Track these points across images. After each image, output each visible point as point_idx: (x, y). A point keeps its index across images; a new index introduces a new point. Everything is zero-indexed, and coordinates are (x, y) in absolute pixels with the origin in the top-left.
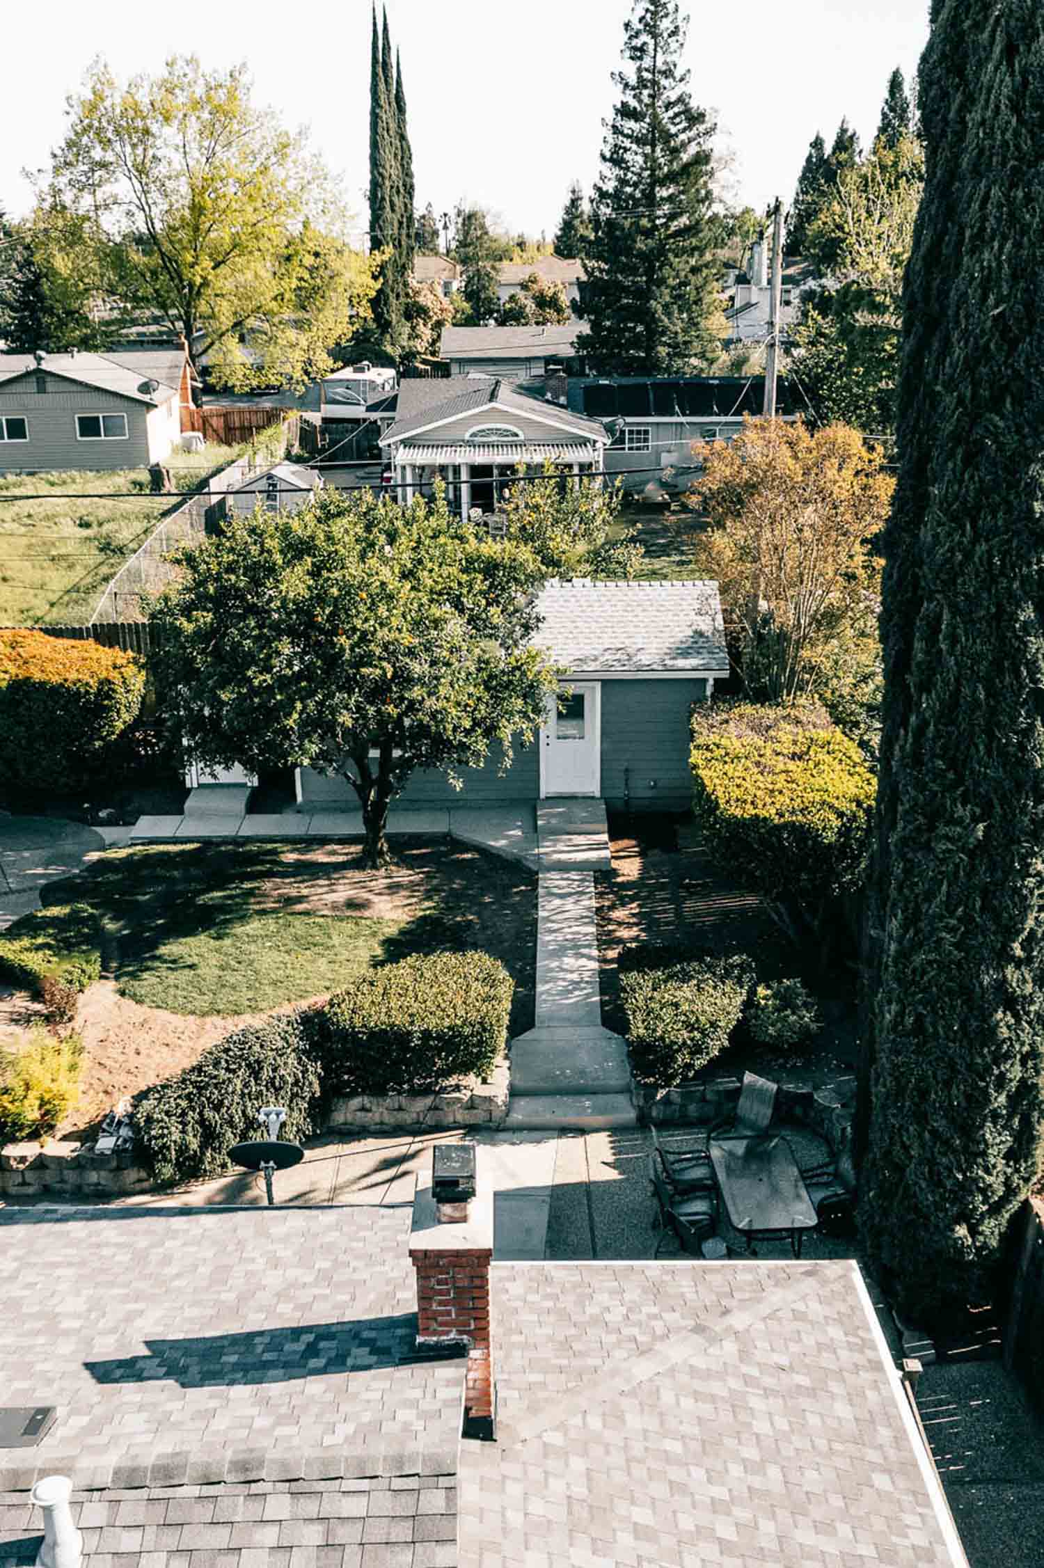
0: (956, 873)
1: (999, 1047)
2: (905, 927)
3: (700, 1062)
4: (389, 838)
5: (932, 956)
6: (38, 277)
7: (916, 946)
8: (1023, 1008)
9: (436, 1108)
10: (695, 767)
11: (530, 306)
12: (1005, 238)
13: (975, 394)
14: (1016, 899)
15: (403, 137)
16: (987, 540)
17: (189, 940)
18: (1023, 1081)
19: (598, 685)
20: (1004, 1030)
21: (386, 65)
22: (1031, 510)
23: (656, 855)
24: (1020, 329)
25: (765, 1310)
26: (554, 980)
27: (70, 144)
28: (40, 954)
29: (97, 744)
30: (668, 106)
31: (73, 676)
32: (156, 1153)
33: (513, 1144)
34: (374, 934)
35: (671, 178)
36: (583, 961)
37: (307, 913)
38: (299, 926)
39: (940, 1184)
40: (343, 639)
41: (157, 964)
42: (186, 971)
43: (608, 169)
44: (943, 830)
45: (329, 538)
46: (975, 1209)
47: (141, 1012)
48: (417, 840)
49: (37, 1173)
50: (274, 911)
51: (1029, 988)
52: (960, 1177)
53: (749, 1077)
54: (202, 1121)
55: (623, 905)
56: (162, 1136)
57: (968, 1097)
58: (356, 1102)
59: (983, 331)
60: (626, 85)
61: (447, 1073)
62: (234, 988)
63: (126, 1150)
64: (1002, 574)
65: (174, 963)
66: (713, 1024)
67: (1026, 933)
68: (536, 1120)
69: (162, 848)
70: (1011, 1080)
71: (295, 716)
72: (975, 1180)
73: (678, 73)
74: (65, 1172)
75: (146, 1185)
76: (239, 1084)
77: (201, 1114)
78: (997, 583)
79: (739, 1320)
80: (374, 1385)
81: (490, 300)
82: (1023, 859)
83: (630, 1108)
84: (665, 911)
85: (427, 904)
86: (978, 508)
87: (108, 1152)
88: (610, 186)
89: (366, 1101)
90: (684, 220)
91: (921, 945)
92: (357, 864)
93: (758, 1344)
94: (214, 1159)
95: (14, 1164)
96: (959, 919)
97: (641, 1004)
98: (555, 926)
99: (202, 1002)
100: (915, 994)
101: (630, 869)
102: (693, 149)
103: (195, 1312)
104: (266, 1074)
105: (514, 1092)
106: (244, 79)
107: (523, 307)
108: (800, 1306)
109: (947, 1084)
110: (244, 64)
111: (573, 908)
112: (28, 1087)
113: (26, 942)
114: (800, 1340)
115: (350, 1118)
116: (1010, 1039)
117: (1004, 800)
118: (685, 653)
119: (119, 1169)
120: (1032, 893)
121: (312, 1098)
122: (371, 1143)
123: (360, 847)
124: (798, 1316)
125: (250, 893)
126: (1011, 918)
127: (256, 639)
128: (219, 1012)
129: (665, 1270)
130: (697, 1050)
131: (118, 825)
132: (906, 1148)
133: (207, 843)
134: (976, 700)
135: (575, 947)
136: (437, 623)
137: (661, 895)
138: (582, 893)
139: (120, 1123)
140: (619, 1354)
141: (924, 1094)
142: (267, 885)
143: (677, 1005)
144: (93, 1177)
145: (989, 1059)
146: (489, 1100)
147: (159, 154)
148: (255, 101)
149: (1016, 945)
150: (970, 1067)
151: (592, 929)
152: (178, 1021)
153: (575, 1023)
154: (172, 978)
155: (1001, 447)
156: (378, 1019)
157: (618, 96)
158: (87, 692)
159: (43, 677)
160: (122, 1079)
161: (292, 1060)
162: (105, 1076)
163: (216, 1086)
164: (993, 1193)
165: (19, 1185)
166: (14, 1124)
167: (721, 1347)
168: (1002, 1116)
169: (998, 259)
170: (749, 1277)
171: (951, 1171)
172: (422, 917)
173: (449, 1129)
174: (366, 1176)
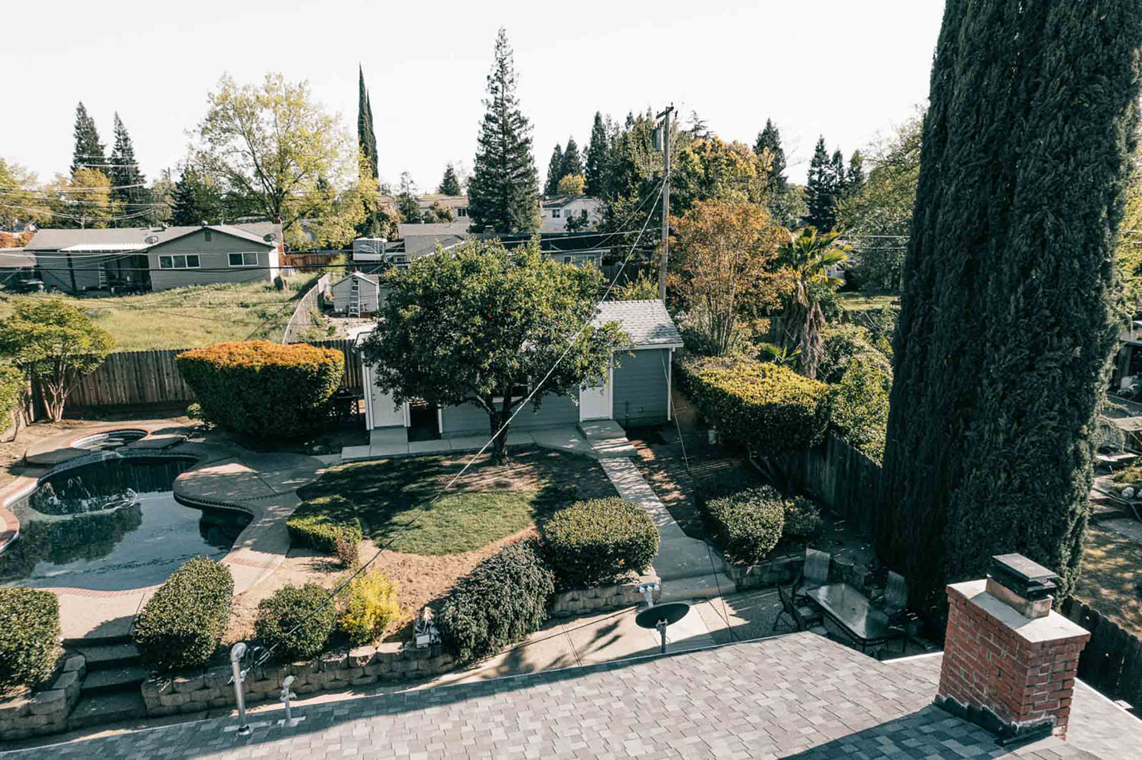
1: (1074, 492)
3: (770, 548)
4: (508, 448)
6: (190, 189)
9: (618, 594)
10: (710, 384)
11: (436, 217)
13: (1076, 76)
17: (409, 512)
23: (656, 446)
27: (209, 120)
28: (324, 526)
29: (316, 404)
30: (510, 116)
31: (303, 362)
32: (462, 642)
34: (522, 500)
35: (513, 150)
36: (653, 503)
37: (475, 492)
38: (473, 499)
41: (395, 527)
42: (416, 530)
43: (481, 146)
44: (1047, 355)
47: (399, 557)
48: (521, 448)
49: (374, 667)
50: (452, 492)
53: (809, 552)
54: (488, 617)
55: (656, 473)
56: (466, 629)
60: (489, 106)
61: (622, 571)
62: (452, 536)
63: (438, 643)
65: (407, 526)
68: (674, 595)
69: (364, 463)
73: (514, 101)
74: (394, 664)
75: (450, 666)
77: (486, 611)
81: (415, 214)
83: (729, 581)
85: (543, 481)
86: (1075, 149)
87: (426, 646)
88: (483, 154)
89: (575, 594)
90: (522, 170)
92: (490, 463)
94: (496, 642)
95: (359, 662)
98: (625, 486)
99: (436, 547)
101: (647, 455)
102: (523, 137)
105: (662, 580)
109: (1040, 521)
111: (629, 476)
113: (311, 519)
115: (565, 607)
118: (657, 335)
119: (433, 657)
121: (549, 595)
122: (581, 622)
123: (488, 454)
125: (432, 484)
126: (1087, 408)
128: (450, 551)
131: (327, 454)
133: (391, 458)
135: (644, 496)
137: (672, 466)
138: (629, 469)
139: (428, 625)
142: (442, 479)
144: (414, 665)
148: (312, 99)
151: (647, 486)
152: (425, 559)
153: (672, 536)
154: (409, 534)
157: (485, 111)
158: (312, 371)
159: (284, 363)
161: (535, 570)
165: (361, 677)
166: (357, 634)
172: (545, 488)
173: (627, 607)
174: (593, 642)
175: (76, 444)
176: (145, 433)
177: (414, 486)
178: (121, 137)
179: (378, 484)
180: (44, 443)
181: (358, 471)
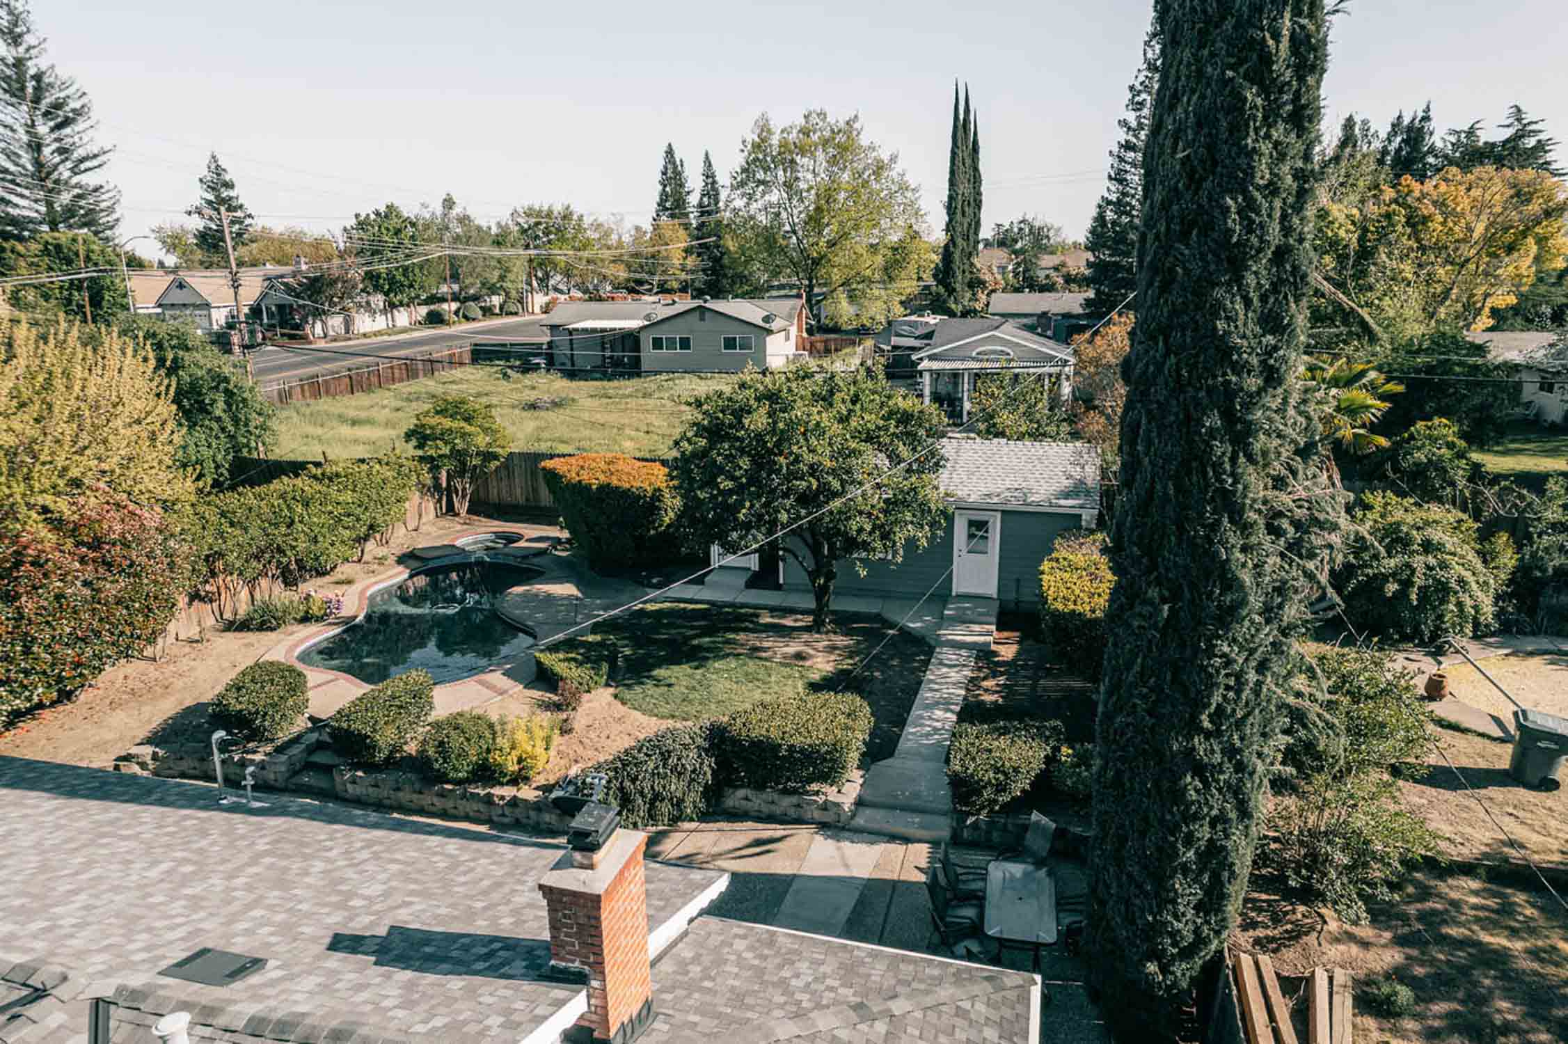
0: (1150, 650)
1: (1188, 807)
2: (1110, 693)
3: (1004, 798)
4: (834, 612)
5: (1130, 720)
6: (723, 254)
7: (1119, 709)
8: (1213, 776)
9: (799, 806)
10: (1042, 573)
11: (1061, 280)
12: (1193, 91)
13: (1168, 229)
14: (1203, 675)
15: (976, 169)
16: (1176, 355)
17: (675, 668)
18: (1210, 840)
19: (999, 515)
20: (1192, 792)
21: (966, 120)
22: (1215, 328)
23: (1030, 644)
24: (1205, 170)
25: (929, 1001)
26: (923, 725)
27: (744, 170)
28: (568, 664)
29: (652, 532)
31: (639, 484)
33: (852, 842)
34: (802, 677)
36: (949, 715)
37: (764, 659)
38: (752, 665)
39: (1133, 922)
40: (782, 459)
41: (648, 681)
42: (664, 687)
43: (1114, 186)
44: (1137, 609)
45: (790, 390)
46: (1164, 950)
47: (623, 710)
48: (857, 617)
49: (511, 809)
50: (739, 655)
51: (1218, 758)
52: (1150, 918)
53: (1035, 816)
54: (622, 789)
55: (994, 677)
57: (1160, 849)
58: (741, 793)
59: (1174, 175)
60: (1129, 128)
61: (810, 780)
62: (691, 702)
64: (1189, 384)
65: (658, 682)
66: (1016, 770)
67: (1214, 705)
68: (870, 826)
69: (682, 605)
70: (1199, 839)
71: (744, 511)
72: (1166, 923)
74: (530, 812)
76: (652, 766)
78: (1185, 392)
79: (898, 1007)
80: (502, 992)
81: (1032, 277)
82: (1209, 641)
83: (947, 828)
84: (1023, 685)
85: (848, 661)
88: (1114, 197)
89: (749, 793)
91: (1121, 709)
92: (807, 629)
93: (909, 1030)
95: (496, 799)
96: (1151, 690)
97: (963, 748)
98: (936, 687)
99: (665, 710)
100: (1115, 752)
101: (1007, 652)
103: (443, 911)
104: (672, 761)
105: (860, 803)
106: (857, 125)
107: (1054, 284)
108: (966, 1005)
109: (1143, 834)
110: (856, 117)
111: (954, 675)
112: (513, 748)
113: (561, 656)
114: (952, 1034)
115: (737, 804)
116: (1199, 802)
117: (1193, 586)
118: (1067, 495)
120: (1218, 672)
121: (706, 784)
122: (750, 824)
123: (811, 618)
124: (960, 1012)
125: (728, 642)
126: (1199, 692)
127: (726, 457)
128: (673, 717)
129: (872, 954)
130: (1001, 788)
131: (660, 588)
132: (1108, 887)
133: (714, 604)
134: (1166, 493)
135: (946, 704)
136: (855, 453)
137: (1023, 673)
138: (964, 666)
139: (570, 781)
140: (778, 1013)
141: (1123, 840)
142: (741, 637)
143: (990, 751)
145: (1178, 817)
146: (837, 805)
147: (800, 175)
149: (1204, 717)
150: (1162, 821)
151: (963, 692)
152: (643, 719)
153: (926, 759)
154: (653, 691)
155: (1187, 272)
156: (757, 732)
157: (1122, 136)
158: (645, 496)
159: (619, 484)
160: (590, 753)
161: (693, 754)
162: (580, 750)
163: (635, 765)
164: (1182, 938)
165: (499, 816)
166: (501, 772)
167: (871, 1026)
168: (1193, 871)
169: (1186, 112)
170: (936, 972)
171: (1143, 912)
172: (842, 671)
173: (808, 823)
174: (740, 849)
175: (458, 543)
176: (519, 537)
177: (707, 639)
178: (710, 180)
179: (673, 631)
180: (440, 537)
181: (670, 613)
